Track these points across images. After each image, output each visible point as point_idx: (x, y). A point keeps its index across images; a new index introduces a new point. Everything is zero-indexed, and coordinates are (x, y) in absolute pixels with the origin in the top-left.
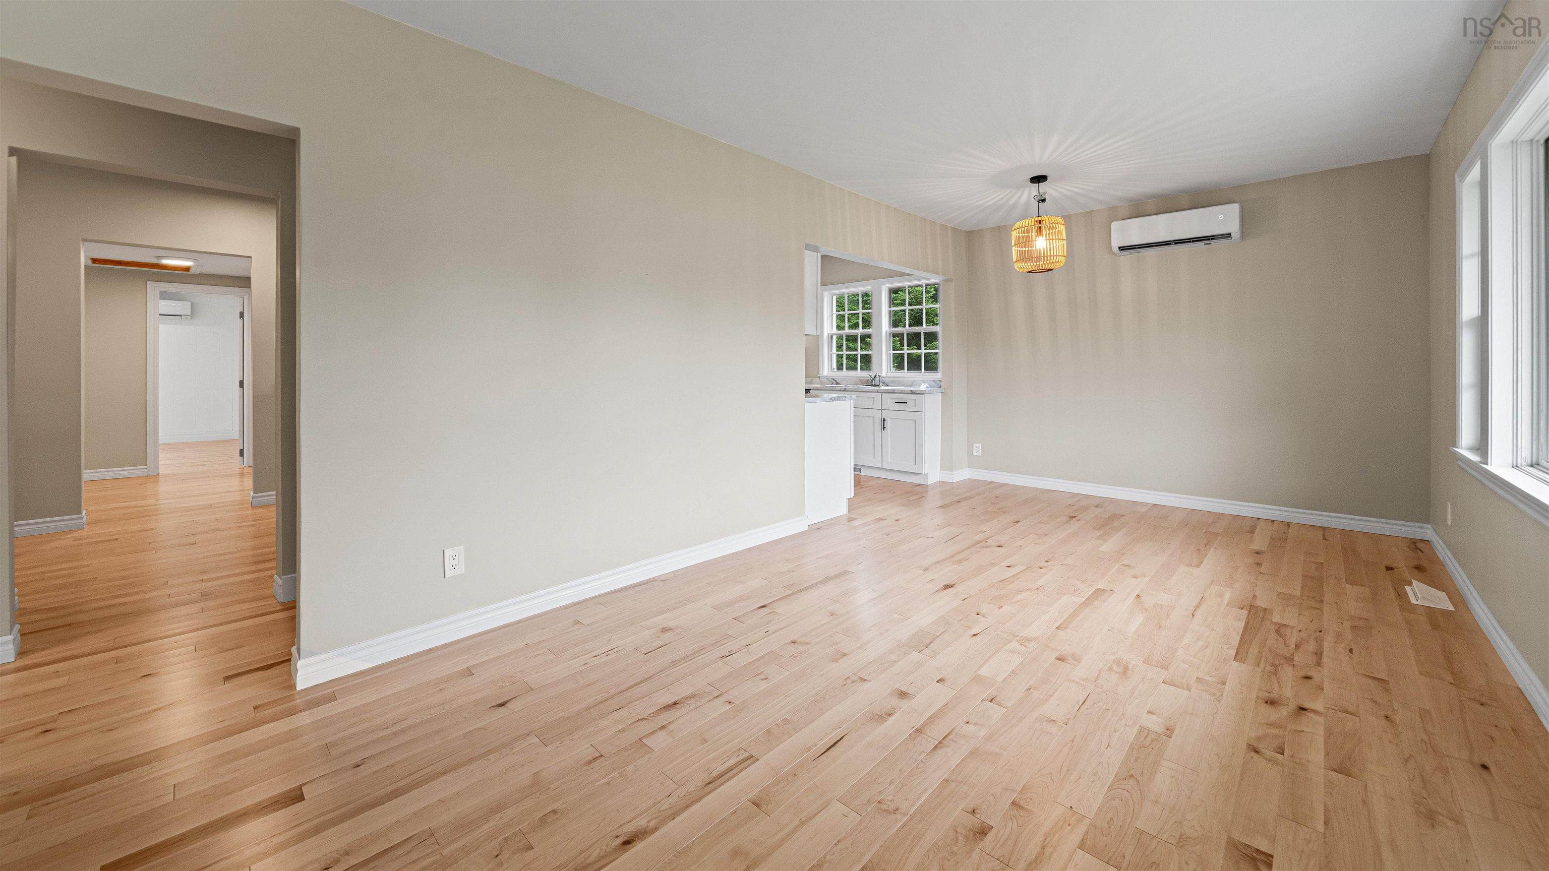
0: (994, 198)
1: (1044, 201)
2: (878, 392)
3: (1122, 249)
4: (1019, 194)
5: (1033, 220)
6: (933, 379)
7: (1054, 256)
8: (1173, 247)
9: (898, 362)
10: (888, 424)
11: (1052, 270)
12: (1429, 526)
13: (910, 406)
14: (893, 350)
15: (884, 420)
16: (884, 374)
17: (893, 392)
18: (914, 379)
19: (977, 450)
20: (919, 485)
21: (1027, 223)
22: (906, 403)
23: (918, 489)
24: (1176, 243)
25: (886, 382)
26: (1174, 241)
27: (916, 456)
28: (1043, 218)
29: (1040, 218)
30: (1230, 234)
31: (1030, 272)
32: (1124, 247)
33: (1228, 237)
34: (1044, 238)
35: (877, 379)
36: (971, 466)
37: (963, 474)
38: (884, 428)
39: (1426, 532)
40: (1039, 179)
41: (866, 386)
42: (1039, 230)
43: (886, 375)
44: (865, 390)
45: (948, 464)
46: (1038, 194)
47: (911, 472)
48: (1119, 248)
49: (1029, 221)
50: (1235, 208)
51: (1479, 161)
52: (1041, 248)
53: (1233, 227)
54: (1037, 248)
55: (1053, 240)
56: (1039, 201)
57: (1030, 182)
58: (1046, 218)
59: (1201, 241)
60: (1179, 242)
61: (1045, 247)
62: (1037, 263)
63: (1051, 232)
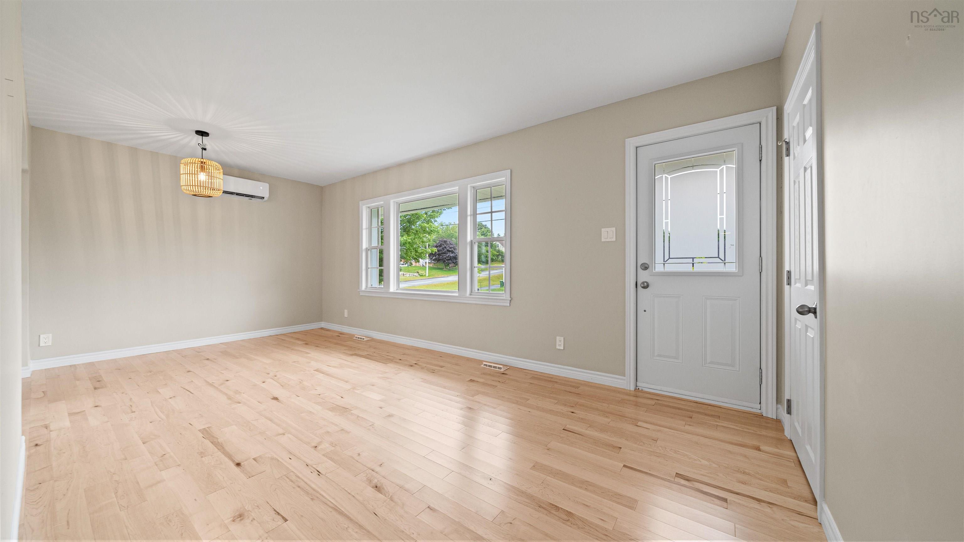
1: (205, 149)
5: (197, 160)
7: (213, 188)
11: (212, 197)
12: (323, 322)
19: (46, 340)
21: (188, 161)
29: (203, 160)
30: (264, 198)
31: (195, 195)
33: (262, 199)
34: (205, 174)
39: (323, 325)
40: (201, 133)
42: (201, 168)
46: (201, 143)
49: (194, 160)
50: (267, 185)
51: (383, 202)
52: (202, 180)
53: (266, 195)
54: (199, 179)
55: (217, 179)
56: (202, 149)
57: (196, 133)
58: (207, 161)
59: (248, 197)
60: (238, 194)
61: (205, 180)
62: (202, 190)
63: (215, 171)
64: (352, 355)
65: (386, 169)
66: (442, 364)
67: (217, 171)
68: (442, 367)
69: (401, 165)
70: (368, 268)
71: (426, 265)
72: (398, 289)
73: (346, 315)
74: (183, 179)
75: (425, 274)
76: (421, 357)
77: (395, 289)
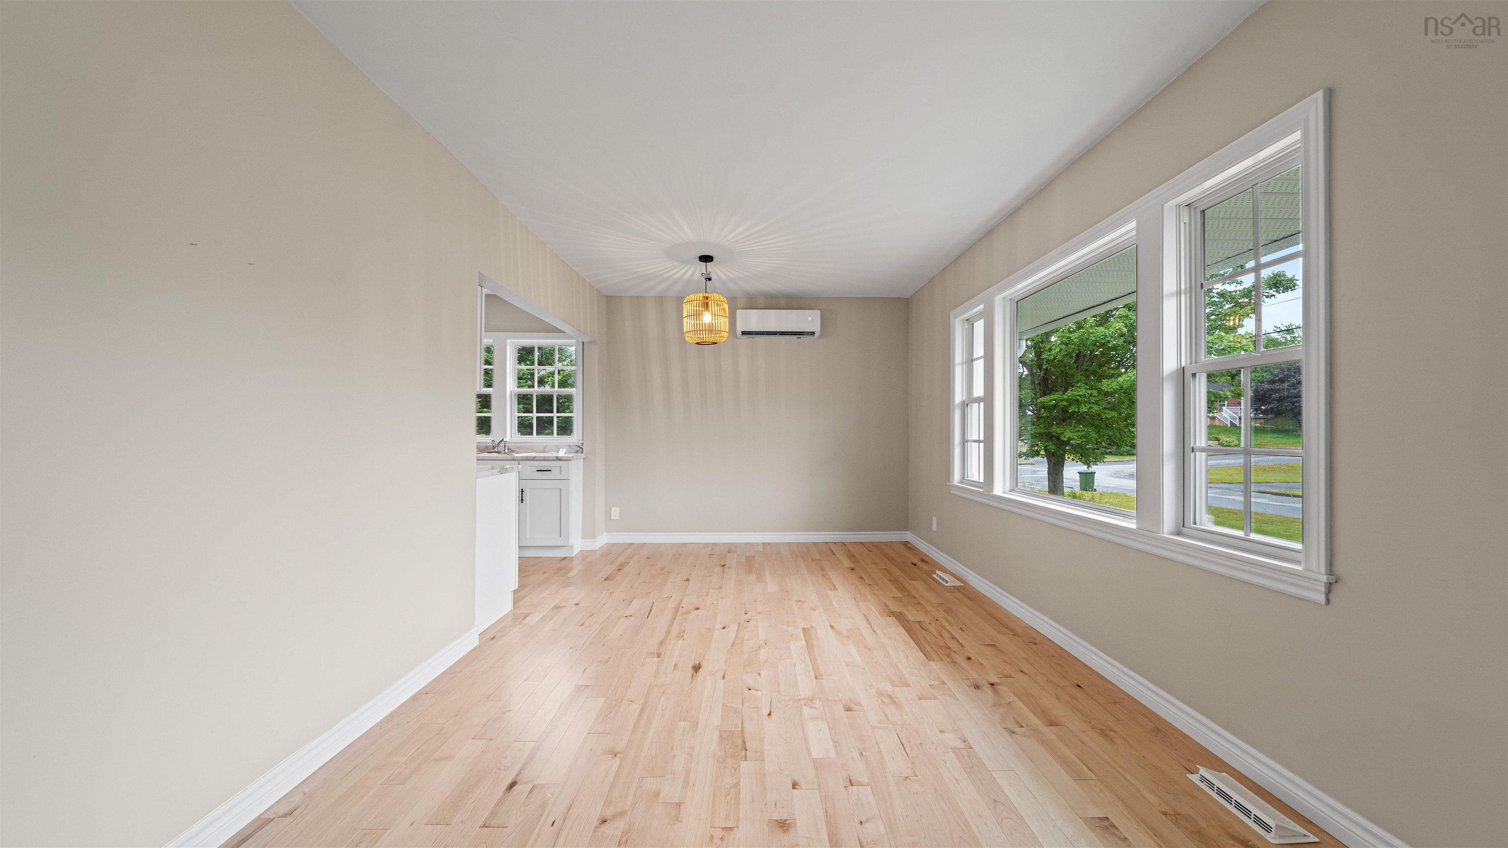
0: (658, 267)
1: (710, 279)
2: (514, 460)
3: (744, 333)
4: (686, 269)
5: (702, 295)
6: (569, 444)
7: (718, 330)
8: (778, 337)
9: (524, 427)
10: (527, 496)
11: (717, 343)
12: (909, 532)
13: (555, 473)
14: (518, 412)
15: (522, 491)
16: (508, 439)
17: (534, 459)
18: (547, 444)
19: (615, 513)
20: (564, 558)
21: (693, 298)
22: (550, 471)
23: (564, 563)
24: (780, 334)
25: (511, 448)
26: (779, 332)
27: (562, 528)
28: (709, 295)
29: (707, 295)
30: (814, 333)
31: (698, 343)
32: (745, 332)
33: (813, 335)
34: (710, 313)
35: (502, 444)
36: (608, 530)
37: (603, 539)
38: (522, 500)
39: (909, 536)
40: (706, 259)
41: (489, 453)
42: (706, 306)
43: (510, 440)
44: (496, 459)
45: (589, 533)
46: (705, 273)
47: (555, 546)
48: (742, 332)
49: (699, 296)
50: (817, 313)
51: (982, 306)
52: (707, 322)
53: (816, 327)
54: (704, 322)
55: (719, 317)
56: (706, 279)
57: (700, 261)
58: (712, 295)
59: (796, 334)
60: (782, 333)
61: (710, 322)
62: (705, 336)
63: (716, 308)
64: (892, 614)
65: (988, 234)
66: (1060, 712)
67: (719, 308)
68: (1052, 723)
69: (1011, 215)
70: (965, 441)
71: (1240, 423)
72: (1015, 489)
73: (934, 528)
74: (688, 324)
75: (1237, 442)
76: (1025, 670)
77: (1007, 489)
